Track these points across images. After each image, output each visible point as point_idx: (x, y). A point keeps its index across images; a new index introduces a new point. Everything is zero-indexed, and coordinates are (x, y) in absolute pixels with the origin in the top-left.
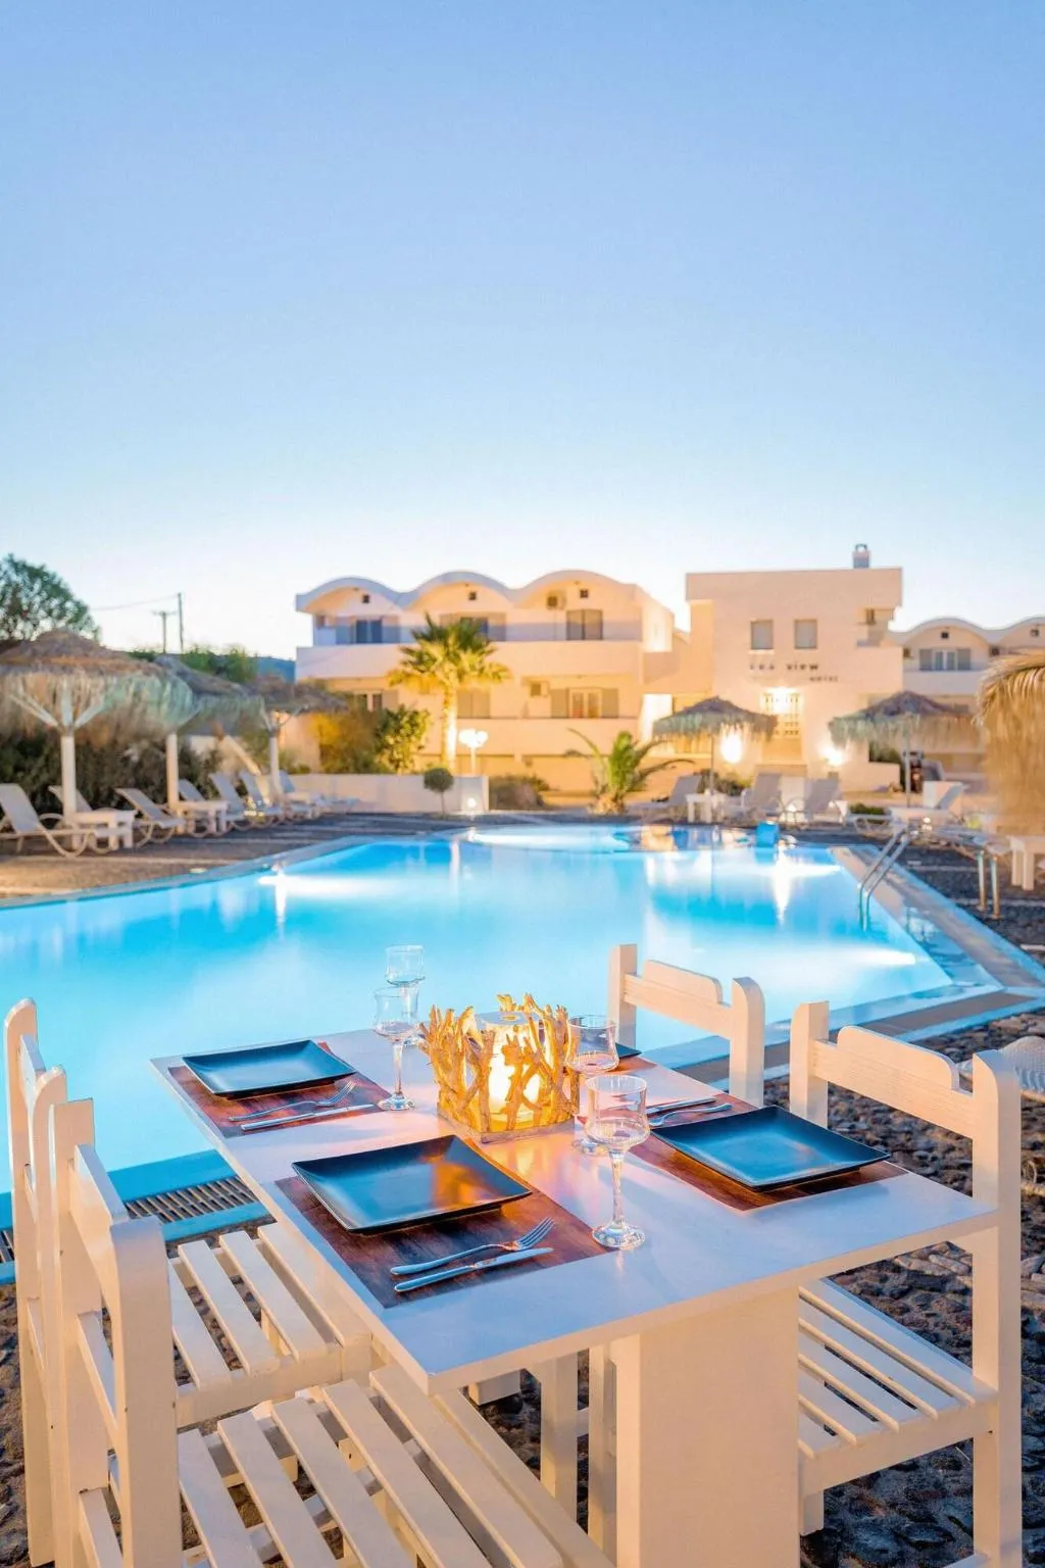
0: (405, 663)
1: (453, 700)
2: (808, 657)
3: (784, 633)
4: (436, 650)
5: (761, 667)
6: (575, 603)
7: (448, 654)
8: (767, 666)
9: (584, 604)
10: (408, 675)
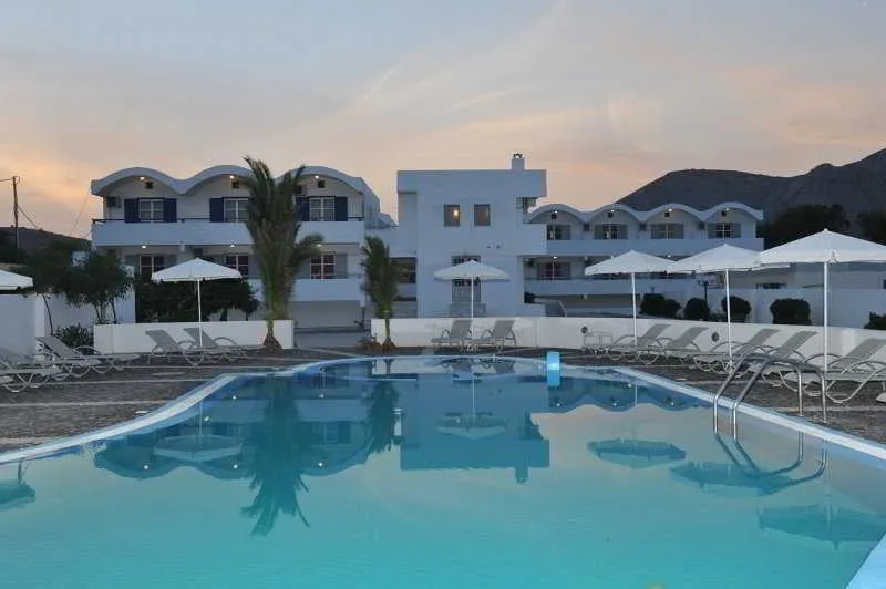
6: (314, 191)
9: (321, 191)
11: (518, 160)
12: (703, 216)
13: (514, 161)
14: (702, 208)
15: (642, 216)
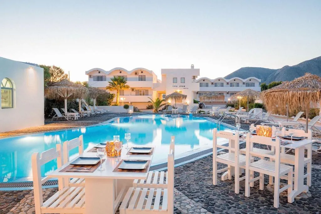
0: (110, 85)
1: (119, 92)
2: (183, 84)
3: (179, 80)
4: (116, 83)
5: (175, 86)
6: (140, 74)
7: (118, 83)
8: (176, 86)
9: (142, 74)
10: (110, 87)
11: (192, 67)
12: (244, 81)
13: (191, 66)
14: (244, 78)
15: (228, 81)
